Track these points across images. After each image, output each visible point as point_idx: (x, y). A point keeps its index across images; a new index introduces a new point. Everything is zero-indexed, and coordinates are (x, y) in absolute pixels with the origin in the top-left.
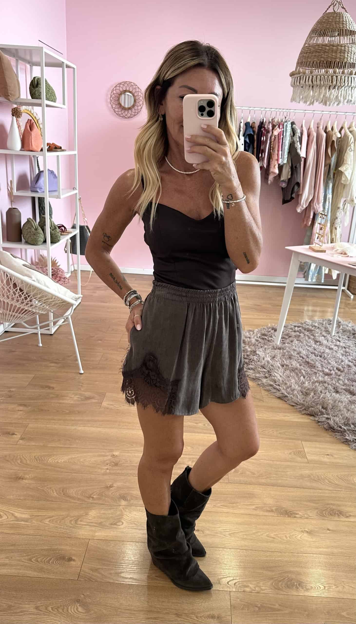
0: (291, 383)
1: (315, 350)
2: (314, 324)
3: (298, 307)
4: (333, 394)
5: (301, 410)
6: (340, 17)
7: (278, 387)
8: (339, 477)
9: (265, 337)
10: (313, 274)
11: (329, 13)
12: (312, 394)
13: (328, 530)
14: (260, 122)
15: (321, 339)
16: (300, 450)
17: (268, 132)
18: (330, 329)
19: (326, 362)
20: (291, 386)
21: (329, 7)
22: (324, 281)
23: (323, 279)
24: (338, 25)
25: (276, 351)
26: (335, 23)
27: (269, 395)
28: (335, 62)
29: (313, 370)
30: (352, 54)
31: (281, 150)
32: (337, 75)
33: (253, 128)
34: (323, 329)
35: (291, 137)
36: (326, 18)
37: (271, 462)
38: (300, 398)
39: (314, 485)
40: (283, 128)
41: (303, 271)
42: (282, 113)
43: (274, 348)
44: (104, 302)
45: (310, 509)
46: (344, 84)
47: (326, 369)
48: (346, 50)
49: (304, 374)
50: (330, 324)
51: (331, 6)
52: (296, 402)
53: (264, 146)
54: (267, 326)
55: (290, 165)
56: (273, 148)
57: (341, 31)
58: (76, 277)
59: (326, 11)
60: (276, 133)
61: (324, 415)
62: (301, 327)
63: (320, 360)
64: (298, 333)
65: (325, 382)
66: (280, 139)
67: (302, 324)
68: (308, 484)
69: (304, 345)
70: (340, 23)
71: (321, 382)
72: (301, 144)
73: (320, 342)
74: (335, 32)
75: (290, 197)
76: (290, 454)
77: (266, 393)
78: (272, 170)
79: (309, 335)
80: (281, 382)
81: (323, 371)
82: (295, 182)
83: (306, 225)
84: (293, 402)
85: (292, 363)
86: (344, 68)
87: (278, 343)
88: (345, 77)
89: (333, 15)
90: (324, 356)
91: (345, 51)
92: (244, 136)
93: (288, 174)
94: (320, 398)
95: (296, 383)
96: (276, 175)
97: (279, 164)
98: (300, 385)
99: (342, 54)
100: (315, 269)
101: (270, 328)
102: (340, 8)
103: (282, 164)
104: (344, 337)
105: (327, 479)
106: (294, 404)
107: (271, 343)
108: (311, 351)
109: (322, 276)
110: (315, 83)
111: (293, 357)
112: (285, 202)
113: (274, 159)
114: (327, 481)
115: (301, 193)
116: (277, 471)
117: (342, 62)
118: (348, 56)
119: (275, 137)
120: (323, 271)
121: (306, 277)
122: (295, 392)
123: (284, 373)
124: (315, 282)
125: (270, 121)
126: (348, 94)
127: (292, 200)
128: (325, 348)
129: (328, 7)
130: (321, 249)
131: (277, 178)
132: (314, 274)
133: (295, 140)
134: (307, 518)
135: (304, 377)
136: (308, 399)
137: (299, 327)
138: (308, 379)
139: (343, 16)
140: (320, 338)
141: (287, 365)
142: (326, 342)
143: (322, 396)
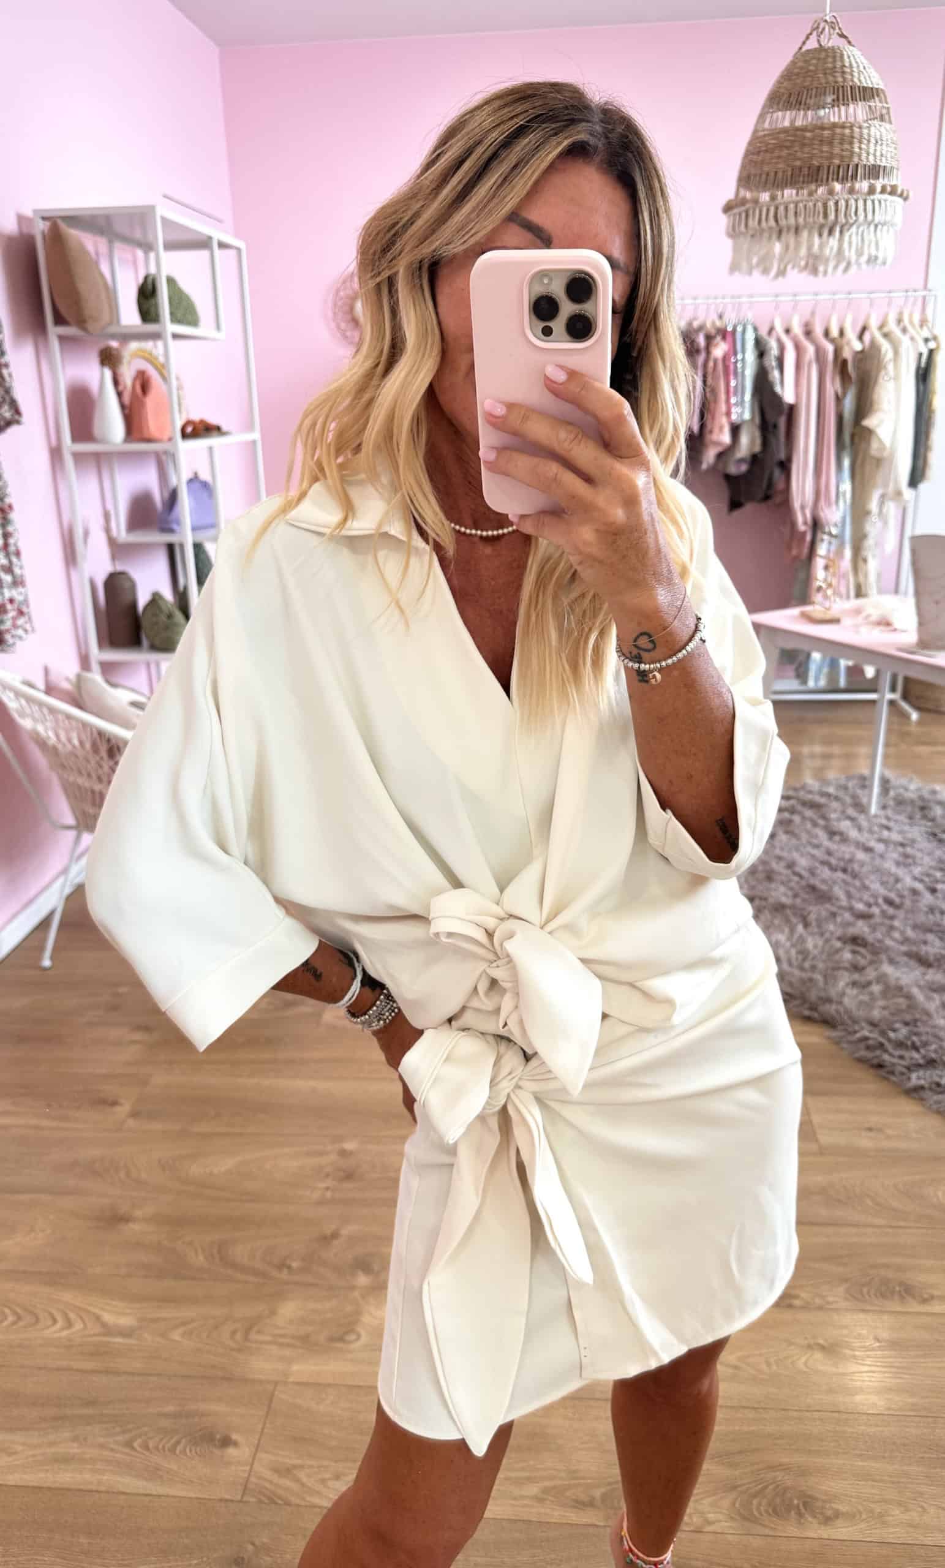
1: (830, 854)
2: (825, 789)
6: (834, 57)
8: (899, 1187)
10: (819, 670)
11: (808, 51)
15: (845, 825)
18: (865, 800)
19: (857, 883)
21: (807, 38)
22: (845, 681)
23: (842, 679)
24: (831, 78)
26: (825, 74)
28: (829, 167)
29: (825, 907)
30: (872, 145)
31: (732, 390)
32: (836, 198)
34: (848, 800)
35: (757, 359)
36: (800, 64)
39: (837, 1213)
40: (735, 341)
41: (794, 667)
45: (831, 1283)
46: (854, 218)
47: (857, 901)
48: (856, 135)
50: (864, 787)
51: (811, 34)
55: (758, 421)
57: (841, 89)
59: (800, 48)
63: (844, 881)
66: (730, 365)
67: (795, 789)
68: (824, 1212)
70: (835, 72)
72: (782, 372)
73: (841, 834)
74: (825, 94)
78: (713, 436)
79: (815, 817)
81: (851, 909)
83: (796, 557)
86: (852, 179)
88: (856, 201)
89: (817, 55)
90: (853, 871)
91: (853, 137)
93: (755, 442)
96: (723, 447)
97: (731, 423)
99: (847, 146)
100: (820, 665)
102: (835, 36)
103: (738, 422)
104: (898, 817)
105: (870, 1197)
108: (821, 859)
109: (839, 672)
110: (782, 222)
112: (734, 504)
113: (717, 412)
114: (870, 1203)
117: (849, 166)
118: (860, 148)
120: (842, 663)
121: (802, 675)
124: (822, 685)
126: (866, 243)
128: (852, 849)
129: (803, 38)
130: (828, 616)
131: (728, 452)
132: (821, 670)
133: (766, 364)
134: (820, 1308)
139: (842, 55)
140: (842, 824)
142: (856, 832)
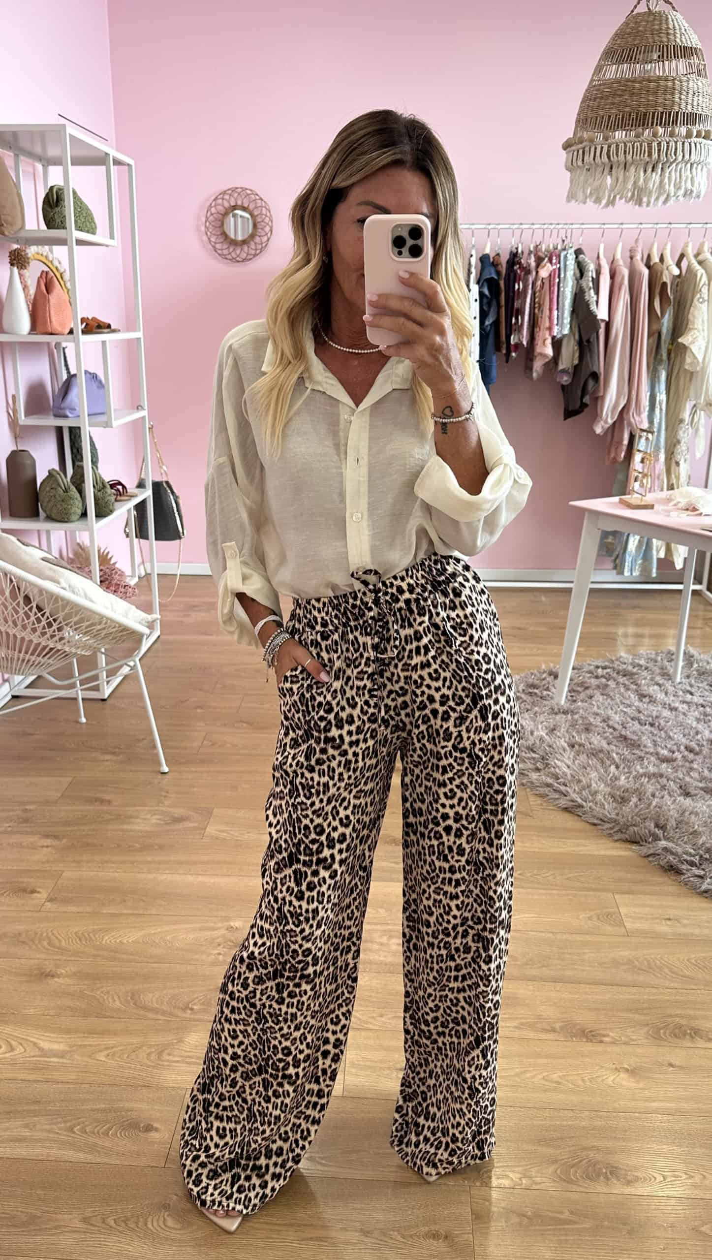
0: (590, 780)
1: (640, 712)
2: (637, 661)
3: (603, 629)
4: (679, 799)
5: (612, 832)
6: (661, 22)
7: (562, 788)
8: (693, 961)
9: (536, 691)
10: (634, 561)
11: (639, 14)
12: (634, 799)
13: (671, 1065)
14: (511, 252)
15: (653, 690)
16: (611, 910)
17: (528, 272)
18: (672, 671)
19: (663, 735)
20: (589, 786)
21: (638, 3)
22: (657, 573)
23: (654, 570)
24: (658, 38)
25: (558, 717)
26: (653, 34)
27: (545, 804)
28: (654, 114)
29: (634, 752)
30: (690, 96)
31: (555, 307)
32: (660, 140)
33: (497, 265)
34: (658, 671)
35: (576, 279)
36: (632, 26)
37: (551, 935)
38: (609, 809)
39: (641, 978)
40: (559, 263)
41: (611, 556)
42: (555, 232)
43: (554, 712)
44: (206, 634)
45: (634, 1027)
46: (674, 157)
47: (663, 748)
48: (678, 87)
49: (617, 760)
50: (670, 661)
52: (601, 816)
53: (520, 301)
54: (539, 668)
55: (577, 337)
56: (540, 305)
57: (665, 48)
58: (149, 587)
59: (632, 11)
60: (544, 273)
61: (660, 840)
62: (609, 668)
63: (651, 732)
64: (603, 680)
65: (661, 776)
66: (554, 285)
67: (612, 662)
68: (629, 977)
69: (617, 704)
70: (662, 33)
71: (654, 775)
72: (597, 293)
73: (651, 697)
74: (652, 51)
75: (578, 404)
76: (590, 918)
77: (539, 801)
78: (538, 349)
79: (627, 682)
80: (569, 777)
81: (657, 754)
82: (588, 373)
83: (615, 460)
84: (594, 816)
85: (592, 740)
86: (673, 125)
87: (563, 702)
88: (676, 143)
89: (647, 18)
90: (661, 725)
91: (675, 89)
92: (478, 283)
93: (573, 356)
94: (652, 807)
95: (600, 779)
96: (547, 360)
97: (553, 338)
98: (609, 782)
99: (669, 96)
100: (636, 551)
101: (544, 672)
103: (559, 336)
104: (701, 685)
105: (668, 967)
106: (596, 821)
107: (545, 702)
108: (632, 716)
109: (651, 563)
110: (614, 159)
111: (593, 728)
112: (569, 414)
113: (542, 327)
114: (667, 971)
115: (601, 394)
116: (563, 953)
117: (670, 113)
118: (681, 98)
119: (543, 283)
120: (655, 553)
121: (618, 567)
122: (600, 797)
123: (575, 759)
124: (636, 577)
125: (532, 249)
126: (685, 178)
127: (585, 410)
128: (661, 709)
130: (644, 503)
131: (552, 365)
132: (636, 561)
133: (584, 285)
134: (626, 1043)
135: (617, 767)
136: (626, 809)
137: (604, 668)
138: (626, 770)
139: (668, 19)
140: (651, 688)
141: (580, 745)
142: (663, 695)
143: (654, 804)
